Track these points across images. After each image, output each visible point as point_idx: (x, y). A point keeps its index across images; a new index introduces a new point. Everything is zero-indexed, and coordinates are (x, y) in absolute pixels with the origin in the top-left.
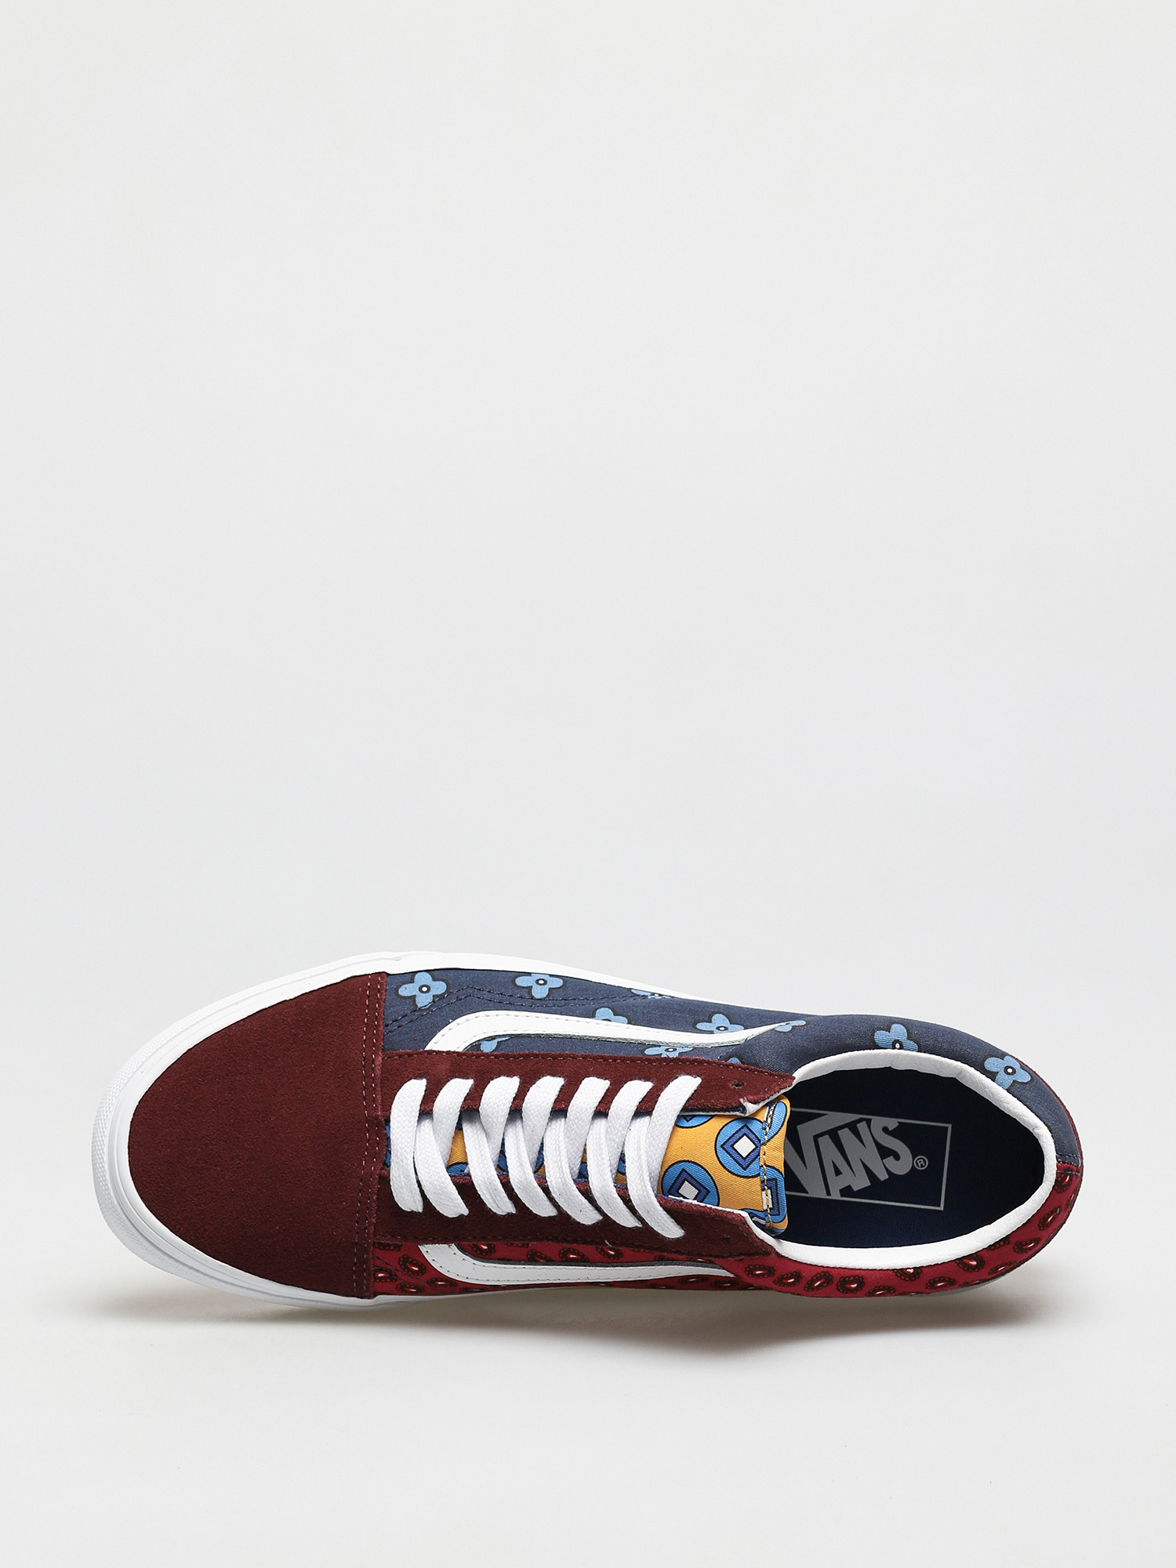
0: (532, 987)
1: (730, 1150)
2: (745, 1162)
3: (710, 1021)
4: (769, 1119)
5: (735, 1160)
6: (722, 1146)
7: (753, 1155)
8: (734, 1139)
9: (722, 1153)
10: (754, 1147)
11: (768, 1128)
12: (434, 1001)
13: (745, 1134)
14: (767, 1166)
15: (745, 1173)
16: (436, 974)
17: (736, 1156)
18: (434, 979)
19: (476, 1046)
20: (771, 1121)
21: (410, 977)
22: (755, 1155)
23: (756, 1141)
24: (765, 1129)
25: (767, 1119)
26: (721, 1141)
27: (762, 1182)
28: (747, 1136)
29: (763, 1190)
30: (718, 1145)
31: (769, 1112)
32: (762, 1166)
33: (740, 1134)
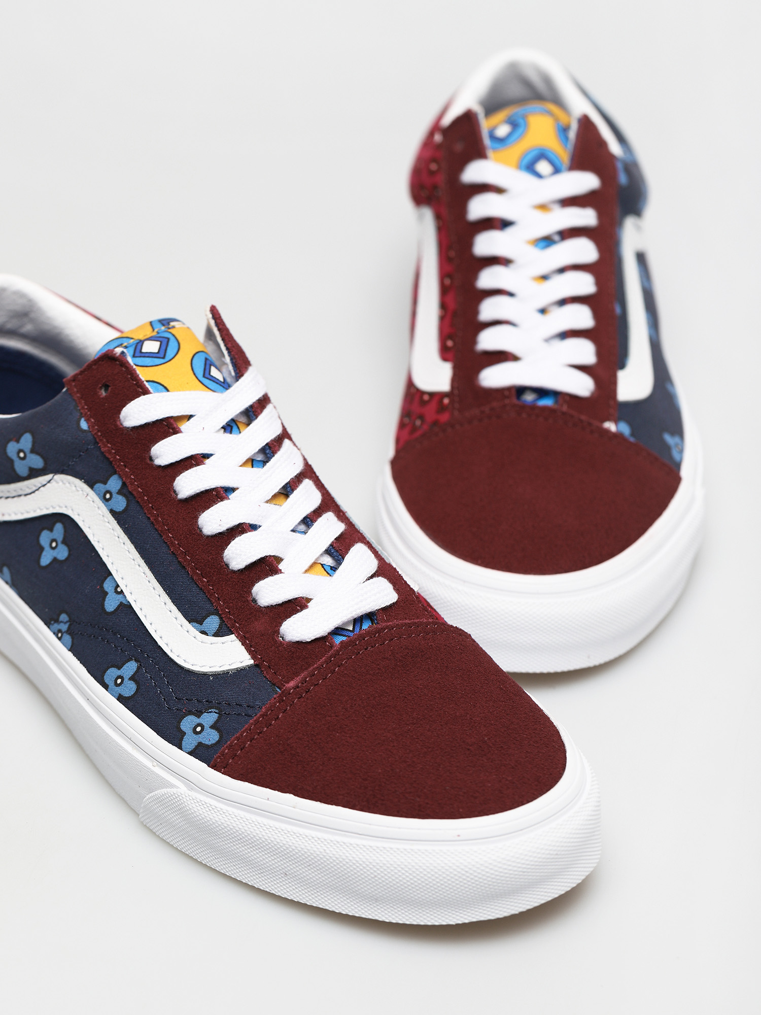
0: (129, 679)
1: (162, 352)
2: (163, 341)
8: (152, 355)
9: (170, 356)
12: (203, 711)
14: (154, 331)
15: (169, 336)
16: (176, 739)
17: (163, 348)
18: (183, 734)
19: (221, 632)
21: (198, 751)
23: (141, 343)
27: (169, 329)
32: (157, 332)
33: (142, 354)
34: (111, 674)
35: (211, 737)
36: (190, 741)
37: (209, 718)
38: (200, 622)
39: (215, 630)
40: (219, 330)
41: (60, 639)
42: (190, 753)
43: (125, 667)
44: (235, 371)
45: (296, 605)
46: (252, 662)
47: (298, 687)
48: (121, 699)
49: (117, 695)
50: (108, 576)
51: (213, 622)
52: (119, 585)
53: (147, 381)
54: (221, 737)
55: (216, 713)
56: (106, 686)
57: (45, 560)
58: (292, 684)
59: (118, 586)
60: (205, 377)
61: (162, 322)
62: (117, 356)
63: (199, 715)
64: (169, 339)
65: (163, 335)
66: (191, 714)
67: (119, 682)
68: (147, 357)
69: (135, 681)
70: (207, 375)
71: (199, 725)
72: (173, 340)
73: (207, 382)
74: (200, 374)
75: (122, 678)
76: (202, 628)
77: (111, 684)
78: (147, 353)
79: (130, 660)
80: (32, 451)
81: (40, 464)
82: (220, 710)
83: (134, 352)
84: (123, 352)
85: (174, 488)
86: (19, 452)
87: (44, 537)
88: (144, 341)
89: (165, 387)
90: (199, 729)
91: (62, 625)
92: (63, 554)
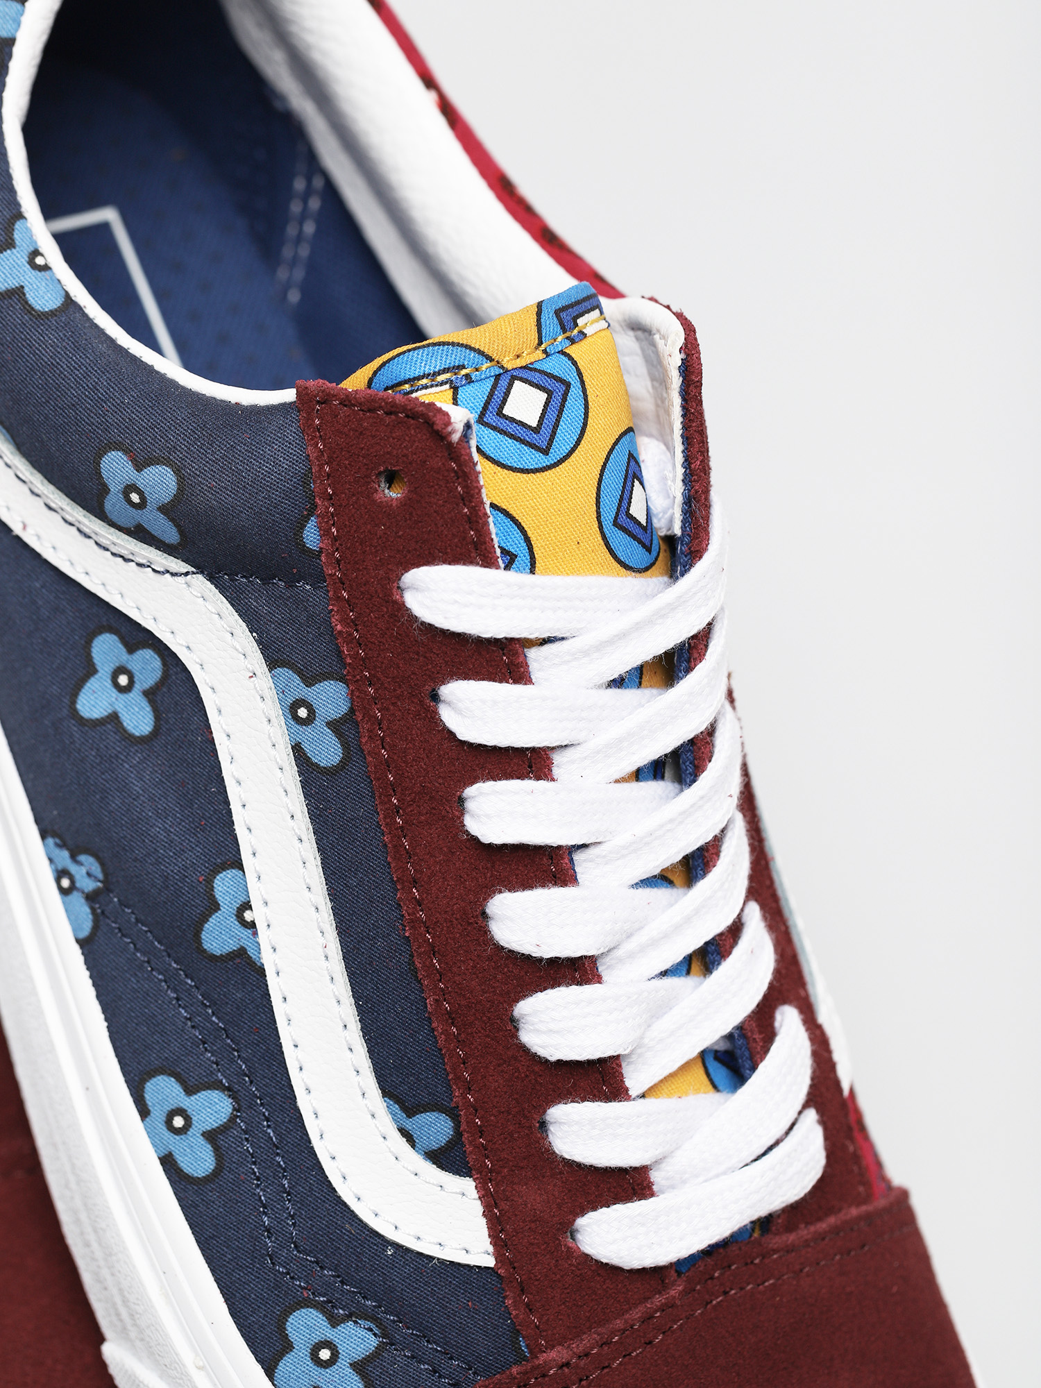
0: (204, 1134)
1: (546, 431)
2: (554, 390)
3: (114, 718)
4: (440, 378)
5: (561, 411)
6: (546, 452)
7: (536, 377)
8: (521, 432)
9: (559, 448)
10: (517, 383)
11: (464, 372)
12: (349, 1317)
13: (500, 414)
14: (540, 343)
15: (572, 378)
16: (269, 1350)
17: (552, 415)
18: (288, 1347)
19: (445, 1158)
20: (445, 371)
22: (529, 374)
23: (503, 383)
24: (467, 376)
25: (442, 384)
26: (537, 459)
27: (572, 341)
28: (501, 408)
29: (583, 335)
30: (543, 460)
31: (426, 387)
32: (545, 351)
33: (503, 424)
34: (164, 1090)
36: (297, 1369)
37: (358, 1341)
38: (410, 1111)
39: (434, 1145)
40: (685, 408)
41: (64, 892)
43: (203, 1094)
44: (684, 522)
46: (490, 1262)
47: (567, 1364)
48: (168, 1162)
49: (164, 1152)
50: (233, 867)
51: (437, 1127)
52: (252, 903)
53: (493, 506)
55: (375, 1335)
56: (144, 1112)
57: (90, 703)
58: (556, 1355)
59: (247, 906)
60: (615, 524)
61: (563, 315)
62: (450, 434)
63: (334, 1321)
64: (568, 385)
65: (555, 365)
66: (320, 1307)
67: (178, 1122)
68: (512, 436)
69: (217, 1149)
70: (623, 516)
71: (328, 1344)
72: (575, 391)
73: (617, 538)
74: (608, 517)
75: (188, 1119)
76: (410, 1124)
77: (158, 1114)
78: (512, 420)
79: (217, 1086)
80: (163, 509)
81: (171, 534)
82: (384, 1332)
83: (485, 408)
84: (468, 426)
85: (461, 801)
86: (130, 488)
87: (106, 649)
88: (514, 378)
89: (527, 540)
90: (325, 1354)
91: (79, 872)
92: (139, 720)
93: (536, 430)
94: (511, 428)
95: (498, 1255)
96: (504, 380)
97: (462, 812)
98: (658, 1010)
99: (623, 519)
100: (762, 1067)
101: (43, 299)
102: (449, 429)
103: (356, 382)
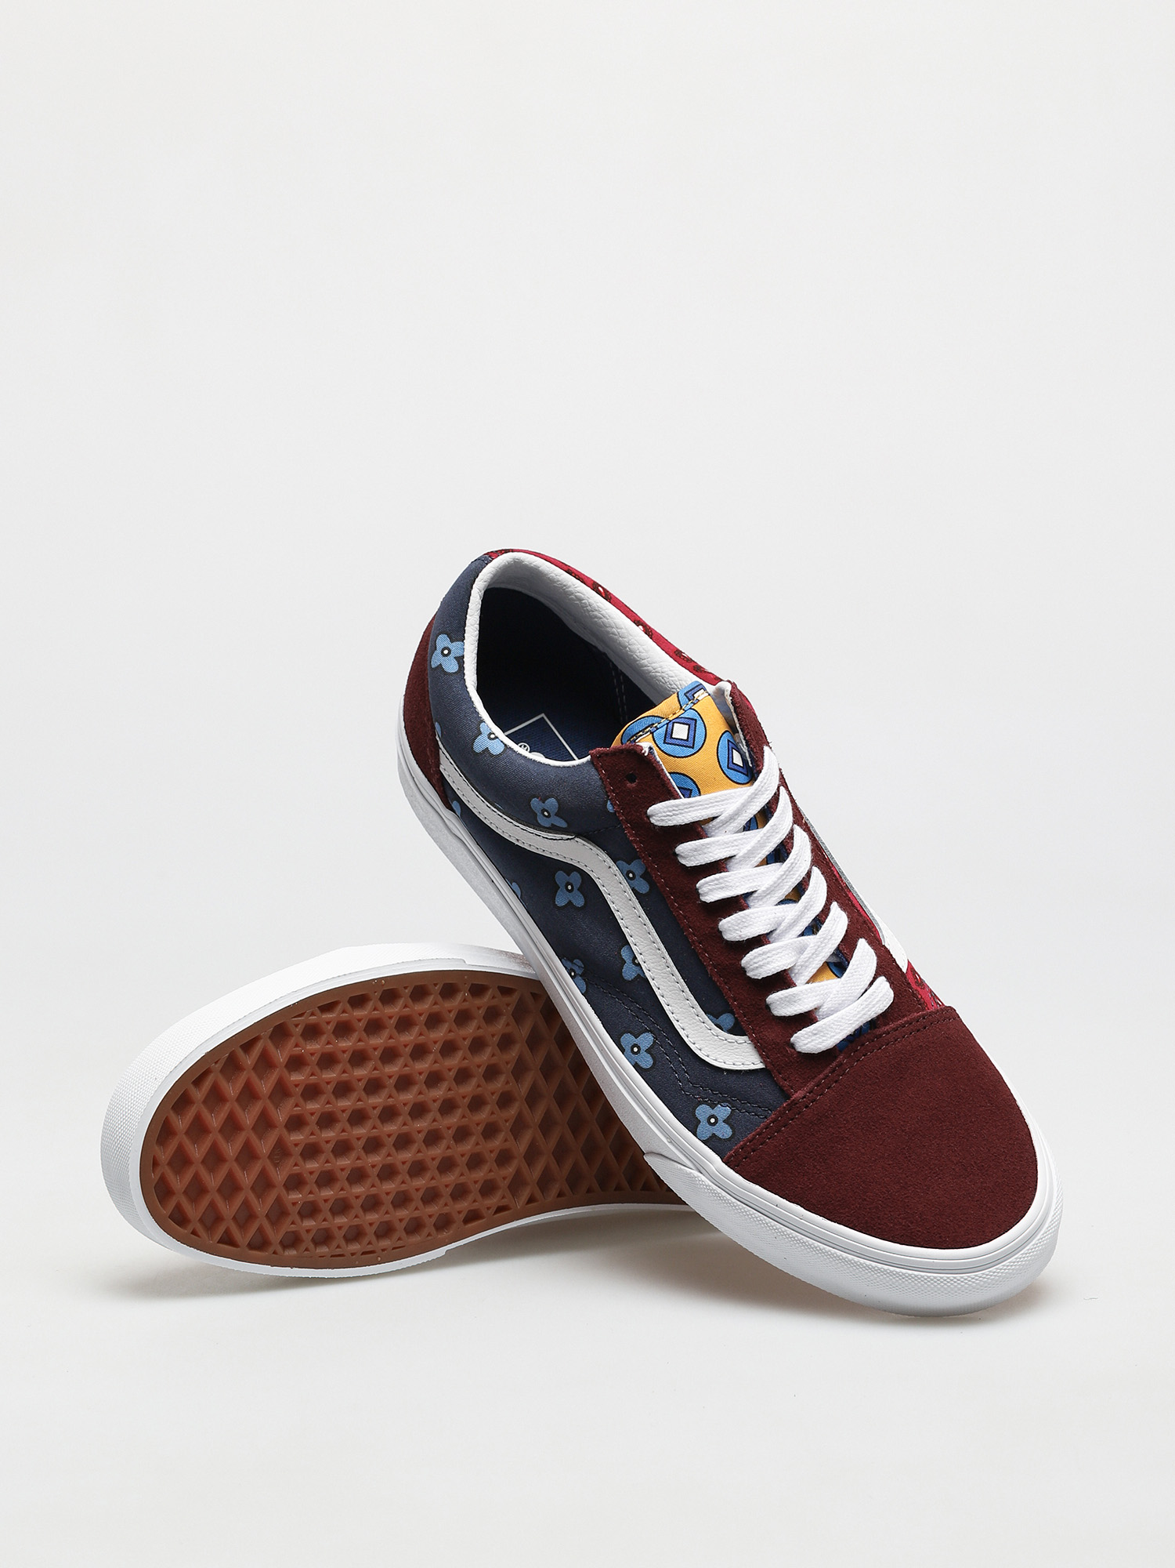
0: (646, 1051)
1: (691, 739)
2: (691, 723)
3: (570, 903)
4: (646, 731)
5: (695, 731)
6: (693, 748)
7: (682, 721)
8: (681, 743)
9: (698, 745)
11: (655, 725)
12: (718, 1104)
13: (671, 738)
14: (681, 707)
15: (698, 718)
16: (692, 1125)
17: (692, 733)
18: (698, 1122)
19: (734, 1030)
20: (648, 727)
21: (712, 1142)
22: (679, 720)
23: (670, 725)
24: (656, 727)
25: (648, 732)
26: (690, 751)
27: (694, 703)
28: (671, 735)
29: (698, 700)
30: (693, 751)
31: (639, 737)
33: (673, 741)
34: (628, 1039)
35: (724, 1131)
36: (705, 1129)
37: (723, 1111)
38: (717, 1017)
39: (730, 1027)
41: (572, 977)
42: (704, 1142)
43: (642, 1036)
45: (806, 1019)
46: (762, 1065)
48: (636, 1066)
49: (634, 1063)
50: (625, 945)
51: (727, 1019)
54: (733, 1134)
55: (728, 1107)
56: (623, 1051)
57: (561, 900)
58: (800, 1094)
59: (635, 957)
60: (728, 768)
61: (688, 695)
62: (644, 754)
63: (713, 1106)
64: (696, 720)
65: (690, 714)
66: (706, 1103)
67: (636, 1050)
68: (678, 745)
69: (652, 1055)
70: (731, 764)
71: (713, 1116)
72: (699, 722)
73: (731, 773)
74: (724, 765)
75: (639, 1047)
76: (718, 1022)
77: (628, 1049)
78: (677, 739)
79: (646, 1031)
80: (557, 815)
81: (563, 824)
82: (732, 1106)
83: (665, 737)
84: (650, 748)
85: (697, 890)
86: (544, 810)
87: (560, 877)
88: (674, 723)
89: (694, 782)
90: (713, 1120)
91: (575, 968)
92: (579, 901)
93: (687, 740)
94: (677, 742)
95: (764, 1062)
96: (671, 724)
97: (699, 895)
98: (801, 950)
99: (731, 765)
100: (852, 962)
101: (496, 749)
102: (643, 751)
103: (616, 743)
